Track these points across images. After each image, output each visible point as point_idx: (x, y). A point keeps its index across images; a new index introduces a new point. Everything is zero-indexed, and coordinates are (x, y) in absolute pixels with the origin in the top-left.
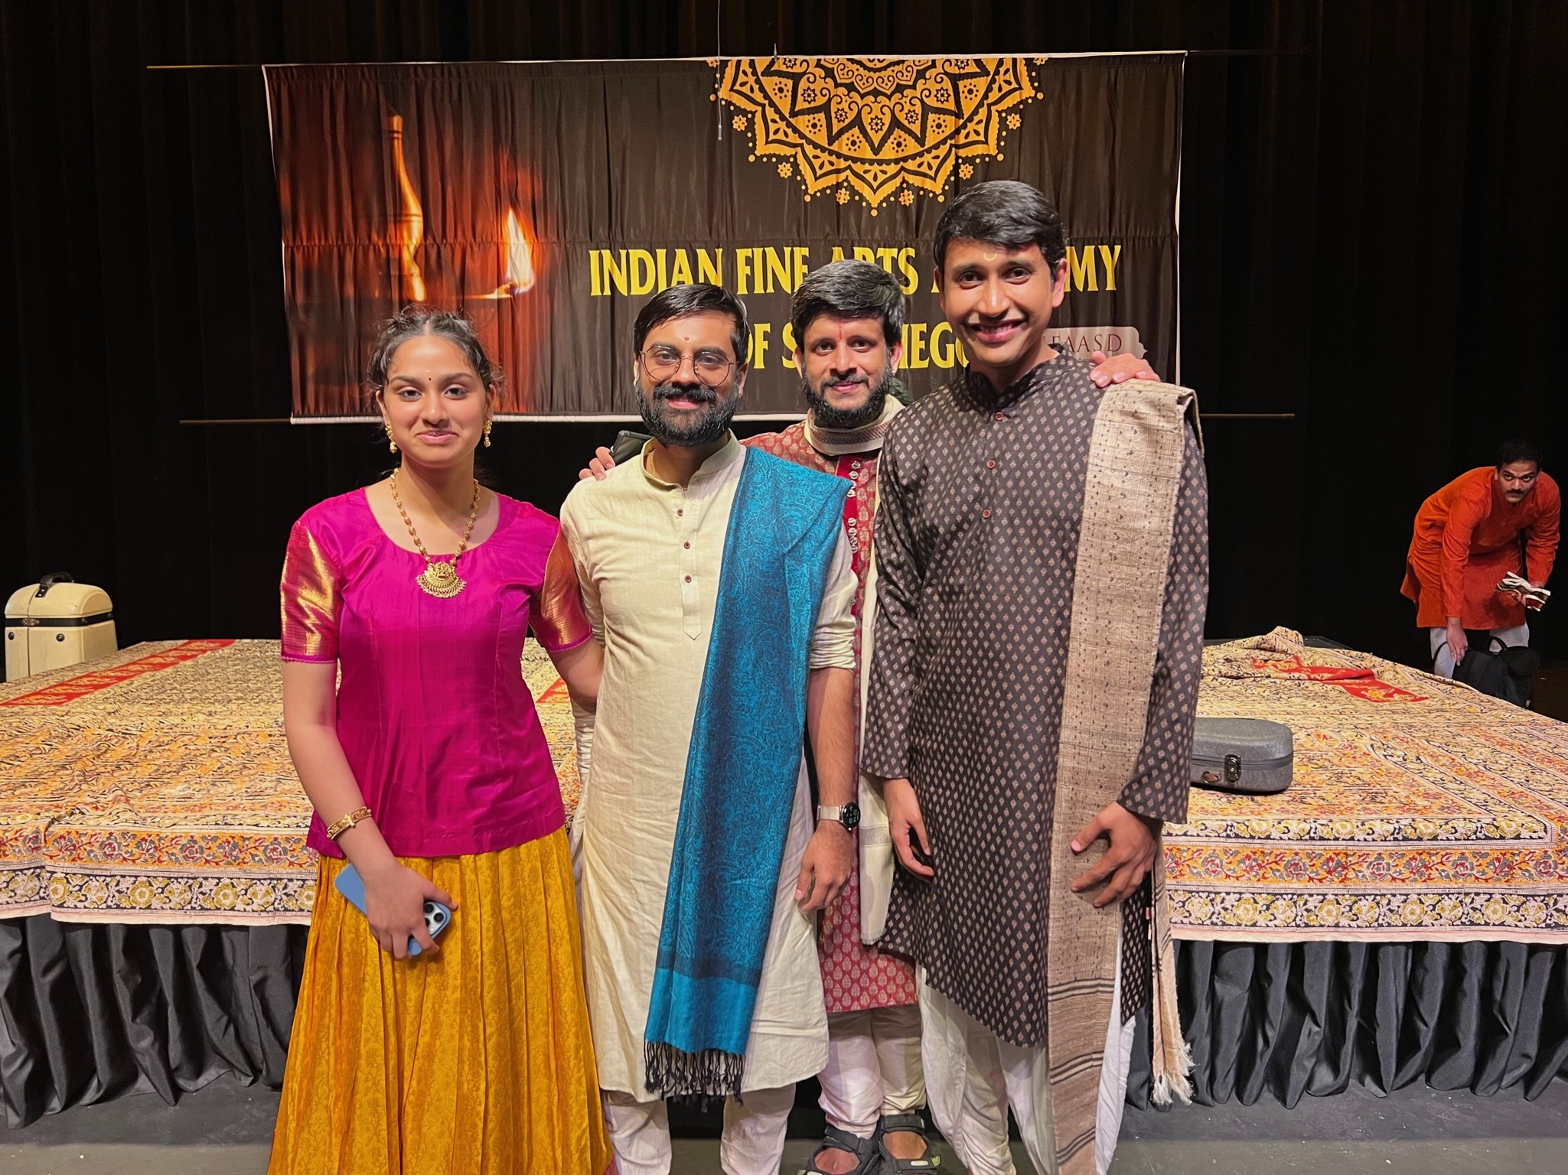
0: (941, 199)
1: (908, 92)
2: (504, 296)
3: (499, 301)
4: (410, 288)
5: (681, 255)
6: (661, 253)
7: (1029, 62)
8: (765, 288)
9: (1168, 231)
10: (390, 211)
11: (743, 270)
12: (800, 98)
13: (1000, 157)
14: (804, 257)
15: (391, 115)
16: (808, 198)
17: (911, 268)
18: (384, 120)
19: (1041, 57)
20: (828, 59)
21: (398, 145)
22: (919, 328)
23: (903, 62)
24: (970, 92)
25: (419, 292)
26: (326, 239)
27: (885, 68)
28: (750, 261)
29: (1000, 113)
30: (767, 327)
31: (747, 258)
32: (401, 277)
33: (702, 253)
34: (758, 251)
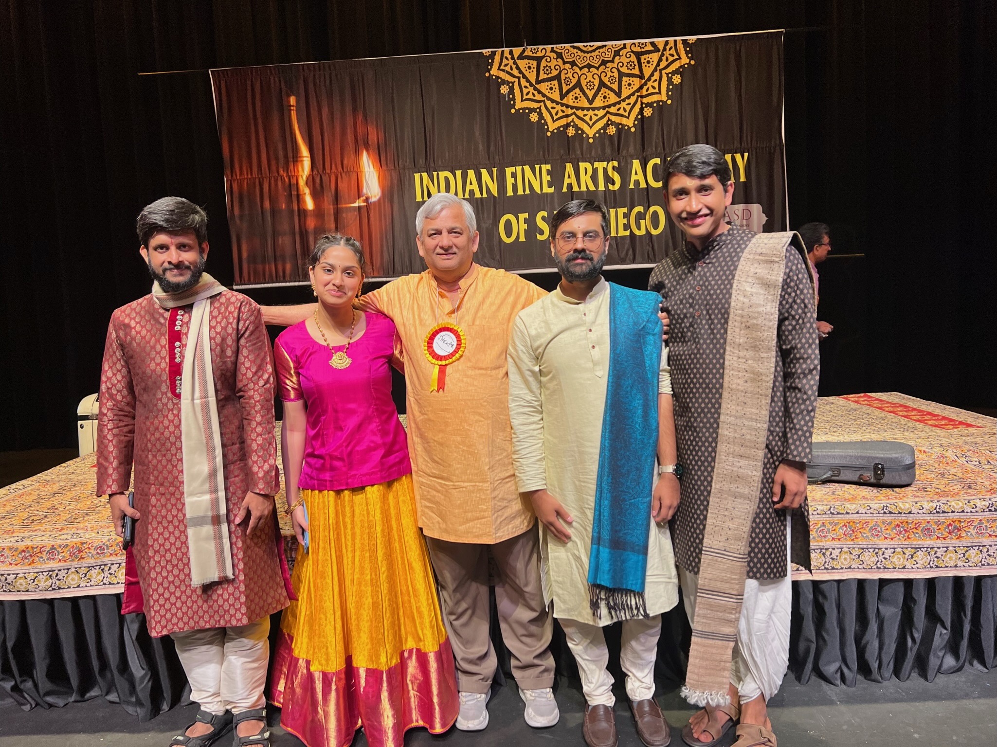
0: (633, 130)
1: (609, 65)
2: (362, 204)
3: (359, 207)
4: (304, 202)
5: (471, 173)
6: (459, 173)
7: (685, 42)
8: (524, 191)
9: (778, 143)
10: (290, 154)
11: (510, 181)
12: (542, 72)
13: (669, 102)
14: (548, 170)
15: (289, 96)
16: (549, 134)
17: (616, 174)
18: (284, 98)
19: (692, 38)
20: (558, 47)
21: (294, 114)
22: (622, 211)
23: (605, 46)
24: (648, 62)
25: (310, 204)
26: (251, 174)
27: (594, 51)
28: (514, 175)
29: (667, 74)
30: (526, 215)
31: (512, 173)
32: (298, 196)
33: (484, 172)
34: (519, 169)
